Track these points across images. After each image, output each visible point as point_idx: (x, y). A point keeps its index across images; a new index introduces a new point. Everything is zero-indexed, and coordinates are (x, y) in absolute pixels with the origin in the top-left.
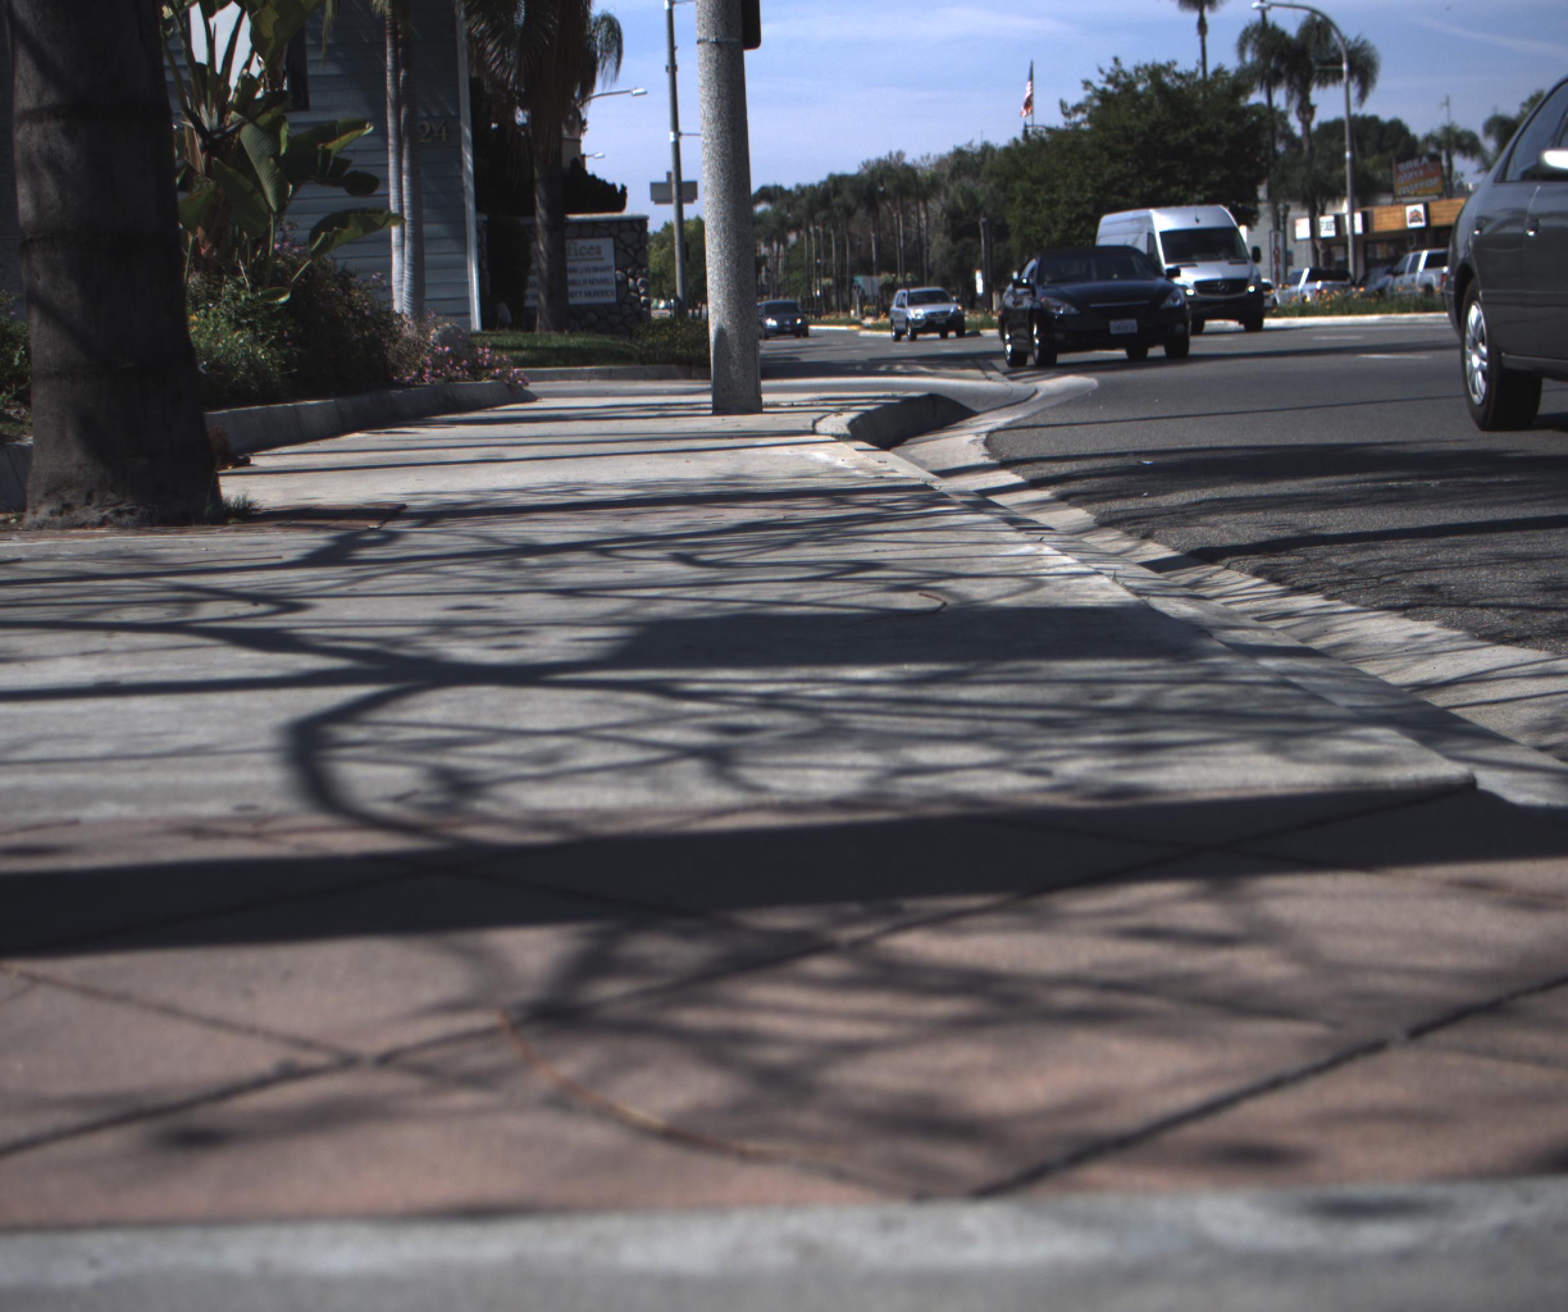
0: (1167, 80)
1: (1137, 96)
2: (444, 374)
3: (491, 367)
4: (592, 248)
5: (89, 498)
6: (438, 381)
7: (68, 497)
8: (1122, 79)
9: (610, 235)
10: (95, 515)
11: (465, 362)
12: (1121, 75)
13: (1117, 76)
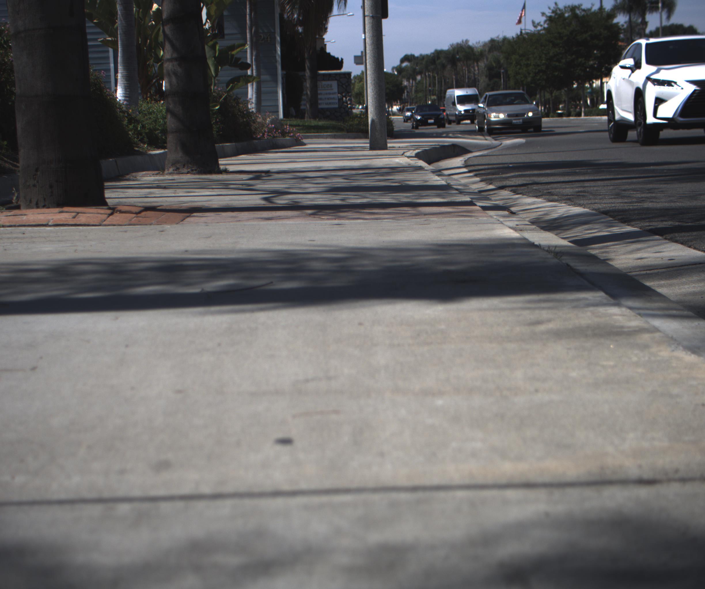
0: (578, 12)
1: (565, 19)
2: (272, 135)
3: (289, 133)
4: (328, 85)
5: (184, 166)
6: (269, 138)
7: (178, 166)
8: (559, 12)
9: (336, 80)
10: (185, 171)
11: (280, 131)
12: (558, 10)
13: (556, 10)
